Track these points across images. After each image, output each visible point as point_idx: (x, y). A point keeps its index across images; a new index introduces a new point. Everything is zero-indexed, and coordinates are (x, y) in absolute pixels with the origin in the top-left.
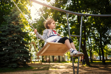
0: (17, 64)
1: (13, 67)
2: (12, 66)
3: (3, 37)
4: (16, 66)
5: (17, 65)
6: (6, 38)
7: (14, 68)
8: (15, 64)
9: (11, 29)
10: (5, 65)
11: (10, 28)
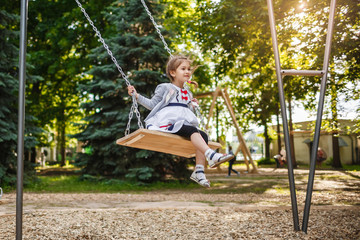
0: (152, 170)
1: (141, 177)
2: (138, 173)
3: (106, 80)
4: (150, 175)
5: (152, 173)
6: (113, 84)
7: (142, 181)
8: (147, 169)
9: (127, 51)
10: (117, 169)
11: (126, 48)
